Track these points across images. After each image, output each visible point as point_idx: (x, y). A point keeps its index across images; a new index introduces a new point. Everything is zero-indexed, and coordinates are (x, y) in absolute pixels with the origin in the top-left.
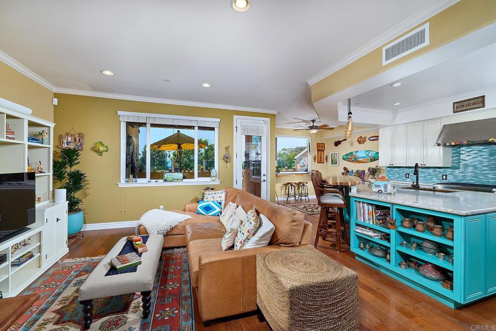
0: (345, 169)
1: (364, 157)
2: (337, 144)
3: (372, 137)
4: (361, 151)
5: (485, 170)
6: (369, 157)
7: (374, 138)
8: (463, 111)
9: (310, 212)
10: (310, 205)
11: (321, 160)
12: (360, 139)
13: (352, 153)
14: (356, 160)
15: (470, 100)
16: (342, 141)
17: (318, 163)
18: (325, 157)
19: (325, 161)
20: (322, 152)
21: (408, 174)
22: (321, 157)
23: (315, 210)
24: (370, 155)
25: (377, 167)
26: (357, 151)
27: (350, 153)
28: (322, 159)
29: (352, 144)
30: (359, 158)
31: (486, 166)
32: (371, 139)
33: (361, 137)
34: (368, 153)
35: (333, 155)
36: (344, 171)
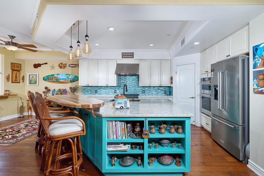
0: (46, 88)
1: (65, 79)
2: (36, 66)
3: (72, 65)
4: (62, 74)
5: (131, 88)
6: (69, 79)
7: (73, 66)
8: (126, 58)
9: (10, 139)
10: (6, 130)
11: (16, 80)
12: (61, 65)
13: (53, 75)
14: (57, 81)
15: (128, 53)
16: (43, 64)
17: (12, 82)
18: (21, 77)
19: (21, 81)
20: (18, 72)
21: (97, 91)
22: (16, 77)
23: (17, 135)
24: (70, 77)
25: (76, 86)
26: (59, 74)
27: (51, 75)
28: (18, 79)
29: (53, 68)
30: (61, 79)
31: (131, 86)
32: (71, 66)
33: (62, 63)
34: (68, 76)
35: (31, 76)
36: (45, 90)
